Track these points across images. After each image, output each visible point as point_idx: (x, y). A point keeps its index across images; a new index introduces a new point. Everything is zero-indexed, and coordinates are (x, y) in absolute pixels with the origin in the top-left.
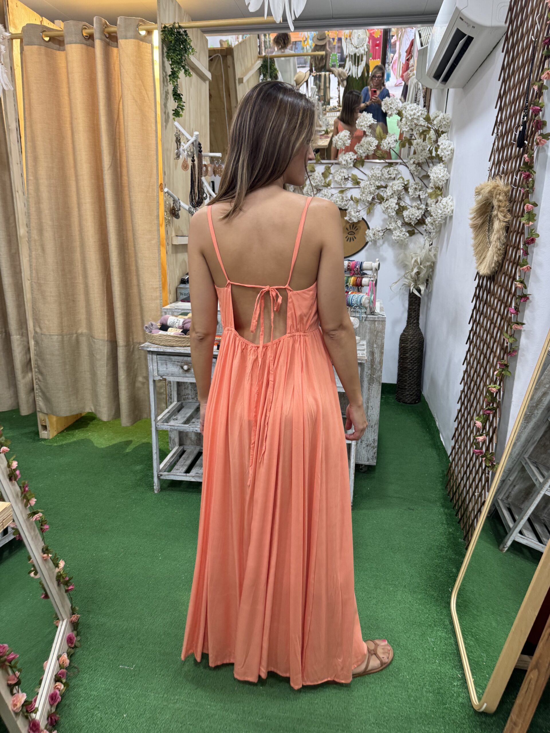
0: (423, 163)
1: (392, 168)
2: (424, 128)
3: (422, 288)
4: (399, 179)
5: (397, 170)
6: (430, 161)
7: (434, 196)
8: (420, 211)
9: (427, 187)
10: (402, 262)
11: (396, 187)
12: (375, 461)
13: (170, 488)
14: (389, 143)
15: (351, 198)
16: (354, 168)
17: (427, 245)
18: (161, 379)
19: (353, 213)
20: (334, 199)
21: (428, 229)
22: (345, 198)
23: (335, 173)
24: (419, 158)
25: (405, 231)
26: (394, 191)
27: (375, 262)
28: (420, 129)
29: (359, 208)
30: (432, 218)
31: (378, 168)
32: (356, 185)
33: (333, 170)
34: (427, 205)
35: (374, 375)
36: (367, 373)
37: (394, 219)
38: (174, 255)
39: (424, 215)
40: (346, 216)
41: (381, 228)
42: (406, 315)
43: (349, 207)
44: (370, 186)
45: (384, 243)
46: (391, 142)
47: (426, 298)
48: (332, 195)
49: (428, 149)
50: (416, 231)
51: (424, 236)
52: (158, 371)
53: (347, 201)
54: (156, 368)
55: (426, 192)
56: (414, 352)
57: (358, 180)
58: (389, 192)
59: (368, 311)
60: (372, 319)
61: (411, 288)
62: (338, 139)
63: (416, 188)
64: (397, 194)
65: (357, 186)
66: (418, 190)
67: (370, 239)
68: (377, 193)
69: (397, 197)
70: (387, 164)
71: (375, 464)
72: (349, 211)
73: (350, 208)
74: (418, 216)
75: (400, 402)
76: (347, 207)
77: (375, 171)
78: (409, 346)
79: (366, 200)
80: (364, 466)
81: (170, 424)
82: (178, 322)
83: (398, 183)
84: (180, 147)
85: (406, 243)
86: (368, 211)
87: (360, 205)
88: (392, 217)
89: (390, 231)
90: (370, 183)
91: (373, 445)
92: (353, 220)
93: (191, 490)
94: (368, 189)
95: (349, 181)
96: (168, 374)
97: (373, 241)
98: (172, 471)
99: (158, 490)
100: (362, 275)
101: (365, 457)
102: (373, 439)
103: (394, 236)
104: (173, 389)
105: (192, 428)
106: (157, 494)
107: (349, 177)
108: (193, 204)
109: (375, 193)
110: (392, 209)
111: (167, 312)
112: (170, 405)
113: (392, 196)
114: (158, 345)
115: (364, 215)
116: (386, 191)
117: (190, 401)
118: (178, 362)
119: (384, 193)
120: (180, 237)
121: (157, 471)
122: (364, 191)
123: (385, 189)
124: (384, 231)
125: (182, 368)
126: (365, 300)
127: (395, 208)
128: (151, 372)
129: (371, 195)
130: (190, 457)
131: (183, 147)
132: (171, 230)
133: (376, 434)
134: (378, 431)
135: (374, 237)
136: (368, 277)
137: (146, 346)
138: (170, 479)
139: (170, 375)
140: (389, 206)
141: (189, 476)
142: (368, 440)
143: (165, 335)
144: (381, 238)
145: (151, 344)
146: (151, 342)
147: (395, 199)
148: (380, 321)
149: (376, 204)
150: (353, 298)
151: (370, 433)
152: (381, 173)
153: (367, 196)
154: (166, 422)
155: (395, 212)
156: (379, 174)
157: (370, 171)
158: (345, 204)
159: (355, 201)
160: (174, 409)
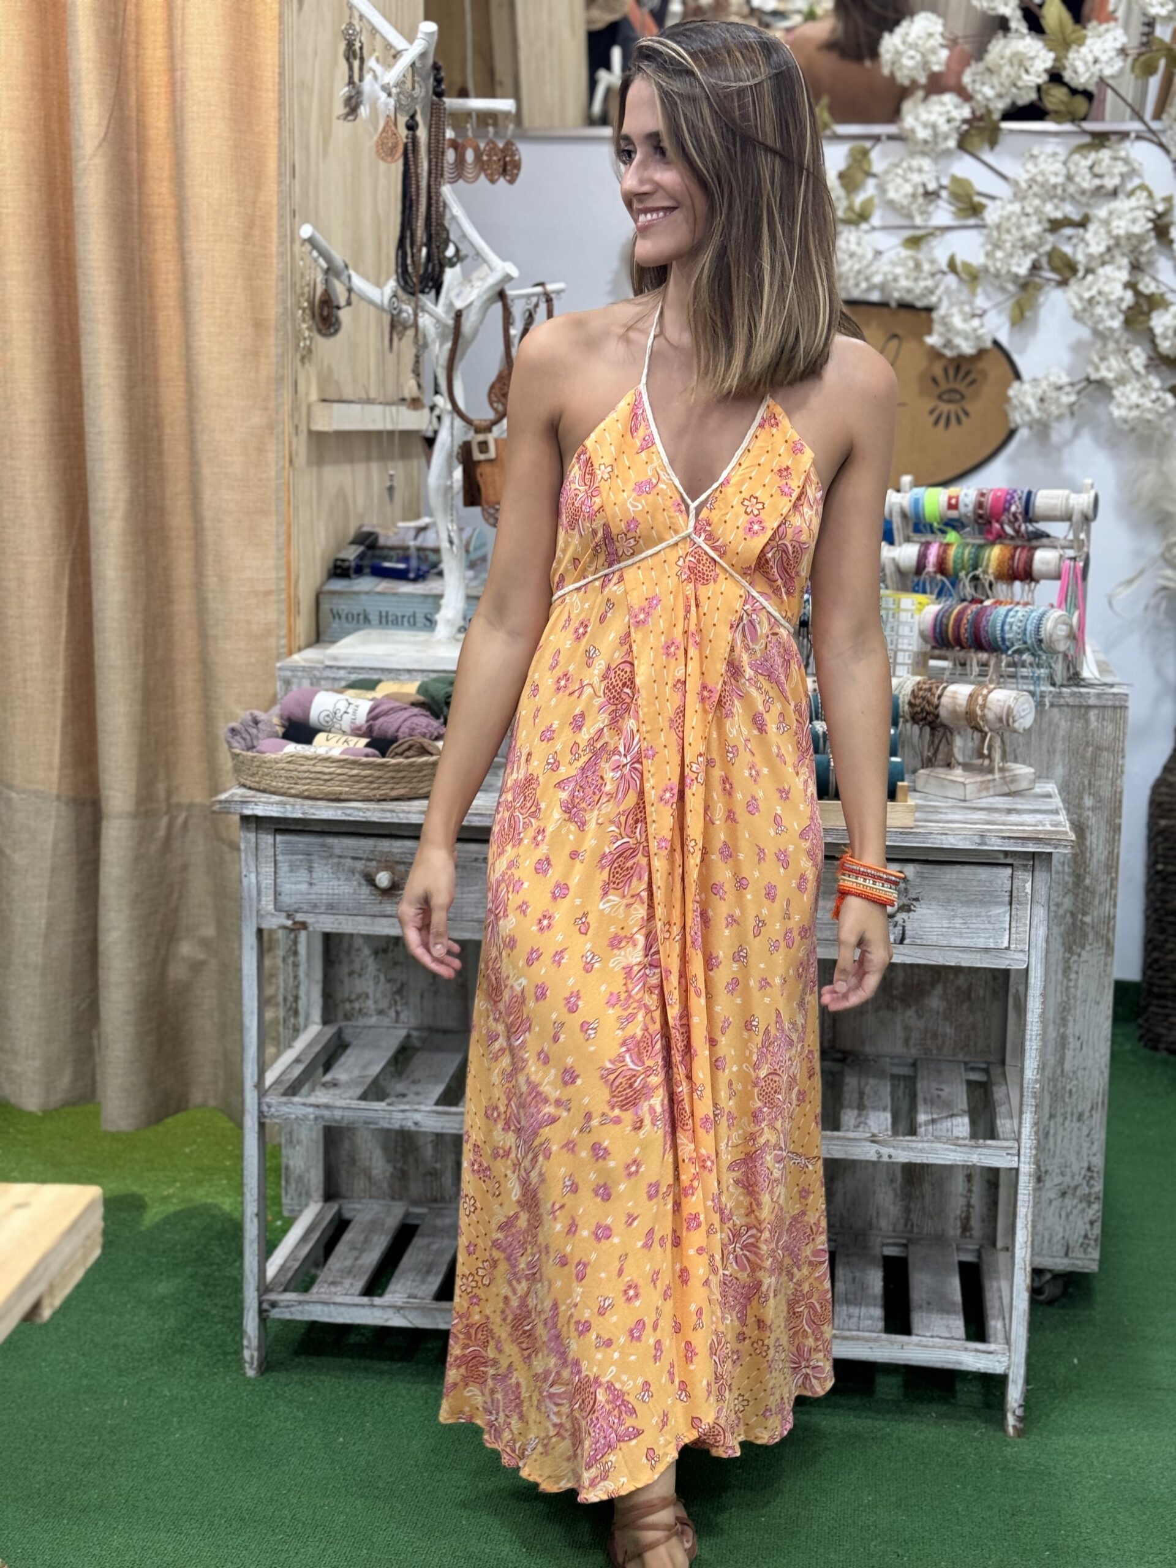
1: (1105, 154)
4: (1131, 194)
5: (1126, 161)
10: (1152, 503)
11: (1123, 223)
12: (1096, 1254)
14: (1096, 61)
15: (952, 266)
16: (959, 153)
18: (289, 923)
19: (957, 322)
20: (886, 268)
22: (926, 267)
23: (887, 172)
25: (1163, 389)
26: (1117, 238)
27: (1077, 490)
29: (981, 302)
31: (1055, 154)
32: (967, 217)
33: (878, 160)
35: (1084, 914)
37: (1117, 342)
38: (314, 469)
40: (930, 332)
41: (1069, 374)
43: (940, 300)
44: (1024, 220)
45: (1076, 432)
46: (1104, 58)
48: (878, 253)
52: (277, 894)
53: (933, 275)
54: (270, 882)
57: (977, 199)
58: (1095, 241)
59: (1060, 669)
60: (1075, 701)
62: (901, 48)
64: (1126, 250)
65: (972, 221)
67: (1027, 418)
68: (1047, 248)
69: (1125, 261)
70: (1087, 139)
71: (1094, 1267)
72: (942, 311)
73: (945, 304)
76: (934, 299)
77: (1042, 166)
79: (1009, 272)
80: (1048, 1276)
81: (312, 1100)
82: (350, 710)
83: (1132, 210)
84: (361, 79)
85: (1166, 430)
86: (1017, 312)
87: (985, 292)
88: (1107, 333)
89: (1100, 389)
90: (1023, 208)
91: (1087, 1191)
92: (958, 347)
93: (384, 1366)
94: (1014, 230)
95: (942, 204)
96: (315, 906)
97: (1036, 428)
98: (314, 1289)
99: (260, 1365)
100: (1029, 540)
101: (1055, 1240)
102: (1086, 1165)
103: (1119, 406)
104: (308, 975)
105: (400, 1115)
106: (255, 1379)
107: (942, 187)
108: (406, 282)
109: (1041, 245)
110: (1108, 303)
111: (295, 680)
112: (295, 1037)
113: (1107, 257)
114: (282, 795)
115: (998, 328)
116: (1083, 240)
117: (373, 1020)
118: (355, 858)
119: (1075, 246)
120: (336, 406)
121: (258, 1290)
122: (999, 239)
123: (1081, 231)
124: (1078, 387)
125: (370, 880)
126: (1055, 627)
127: (1121, 299)
128: (250, 899)
129: (1026, 254)
130: (375, 1238)
131: (376, 77)
132: (308, 380)
133: (1095, 1147)
134: (1103, 1136)
135: (1039, 409)
136: (1055, 547)
137: (236, 798)
138: (306, 1317)
139: (323, 909)
140: (1100, 293)
141: (383, 1307)
142: (1068, 1170)
143: (307, 758)
144: (1068, 416)
145: (252, 793)
146: (253, 785)
147: (1119, 268)
148: (1104, 707)
149: (1046, 289)
150: (1009, 620)
151: (1074, 1140)
152: (1064, 171)
153: (1011, 255)
154: (294, 1094)
155: (1121, 317)
156: (1056, 174)
157: (1024, 165)
158: (926, 288)
159: (964, 276)
160: (317, 1049)
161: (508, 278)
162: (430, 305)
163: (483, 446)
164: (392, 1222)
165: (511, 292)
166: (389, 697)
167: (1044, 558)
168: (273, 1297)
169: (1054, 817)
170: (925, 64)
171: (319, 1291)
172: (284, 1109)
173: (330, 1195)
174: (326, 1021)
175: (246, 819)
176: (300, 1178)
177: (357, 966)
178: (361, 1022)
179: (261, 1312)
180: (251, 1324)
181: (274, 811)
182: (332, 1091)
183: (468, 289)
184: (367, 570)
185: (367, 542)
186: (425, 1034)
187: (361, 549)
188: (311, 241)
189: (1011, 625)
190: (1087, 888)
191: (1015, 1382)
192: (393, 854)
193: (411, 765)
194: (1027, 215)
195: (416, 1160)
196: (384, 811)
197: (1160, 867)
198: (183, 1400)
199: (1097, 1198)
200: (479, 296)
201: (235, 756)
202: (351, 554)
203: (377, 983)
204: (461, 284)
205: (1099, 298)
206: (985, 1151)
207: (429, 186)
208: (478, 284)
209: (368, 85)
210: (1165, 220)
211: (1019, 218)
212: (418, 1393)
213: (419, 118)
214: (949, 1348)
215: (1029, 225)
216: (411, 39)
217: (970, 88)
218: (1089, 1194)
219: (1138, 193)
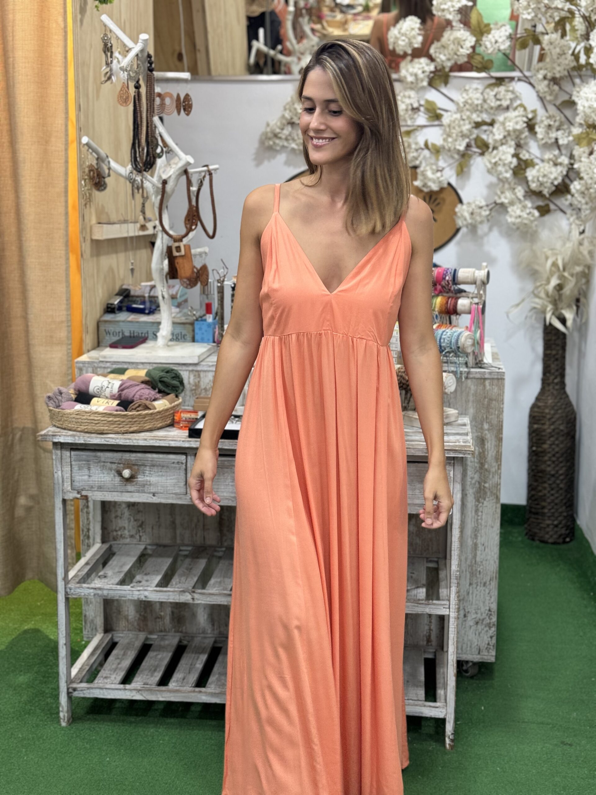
0: (561, 78)
1: (502, 89)
2: (563, 14)
3: (569, 315)
4: (515, 109)
5: (513, 92)
6: (575, 73)
7: (585, 142)
8: (559, 168)
9: (571, 124)
10: (528, 265)
11: (511, 124)
12: (494, 653)
13: (91, 716)
14: (496, 42)
15: (426, 145)
16: (429, 88)
17: (575, 234)
18: (79, 496)
19: (429, 174)
21: (576, 203)
22: (413, 146)
24: (554, 68)
25: (533, 208)
26: (509, 132)
27: (480, 268)
28: (556, 14)
29: (441, 164)
30: (582, 182)
31: (477, 89)
32: (434, 120)
34: (572, 157)
35: (485, 482)
36: (472, 478)
37: (509, 184)
38: (95, 259)
39: (567, 176)
40: (416, 179)
41: (486, 200)
42: (539, 368)
43: (421, 163)
44: (462, 122)
45: (490, 229)
46: (500, 40)
47: (576, 335)
49: (570, 52)
50: (552, 207)
51: (568, 215)
52: (72, 481)
53: (417, 150)
54: (68, 475)
55: (570, 133)
56: (557, 439)
57: (439, 111)
58: (498, 133)
59: (471, 360)
60: (478, 376)
61: (548, 316)
62: (398, 36)
63: (550, 126)
64: (513, 137)
65: (436, 123)
66: (554, 130)
67: (465, 223)
68: (474, 136)
69: (513, 143)
70: (493, 81)
71: (493, 660)
72: (422, 169)
73: (423, 165)
74: (556, 179)
75: (533, 540)
76: (417, 162)
78: (548, 428)
79: (455, 149)
80: (471, 664)
81: (92, 585)
82: (110, 386)
83: (516, 117)
84: (112, 62)
85: (534, 229)
86: (459, 169)
87: (443, 158)
88: (504, 180)
89: (502, 208)
90: (461, 116)
91: (488, 621)
92: (430, 187)
93: (132, 719)
94: (457, 128)
95: (421, 114)
96: (92, 487)
97: (470, 227)
98: (96, 681)
99: (68, 721)
100: (456, 294)
101: (473, 646)
102: (488, 608)
103: (511, 216)
104: (94, 518)
105: (137, 593)
106: (66, 727)
107: (421, 105)
108: (136, 166)
109: (471, 135)
110: (504, 165)
111: (84, 368)
112: (88, 550)
113: (504, 141)
114: (74, 431)
115: (450, 177)
116: (492, 132)
117: (128, 541)
118: (111, 463)
119: (488, 135)
120: (105, 226)
121: (67, 682)
122: (450, 132)
123: (490, 128)
124: (490, 207)
125: (120, 474)
126: (466, 340)
127: (511, 163)
128: (59, 484)
129: (463, 140)
130: (129, 653)
131: (119, 62)
132: (90, 213)
133: (493, 599)
134: (496, 593)
135: (471, 218)
136: (468, 297)
137: (50, 433)
138: (92, 696)
139: (96, 489)
140: (500, 159)
141: (130, 690)
142: (479, 611)
143: (86, 412)
144: (486, 221)
145: (59, 430)
146: (59, 426)
147: (510, 146)
148: (493, 379)
149: (474, 157)
150: (443, 337)
151: (482, 596)
152: (481, 97)
153: (456, 140)
154: (84, 583)
155: (511, 172)
156: (478, 99)
157: (461, 94)
158: (414, 157)
159: (432, 150)
160: (97, 557)
161: (188, 164)
162: (149, 177)
163: (178, 249)
164: (138, 644)
165: (191, 170)
166: (130, 379)
167: (463, 303)
168: (74, 685)
169: (465, 437)
170: (410, 44)
171: (99, 681)
172: (78, 590)
173: (107, 629)
174: (103, 541)
175: (55, 444)
176: (92, 621)
177: (119, 513)
178: (122, 541)
179: (69, 693)
180: (63, 699)
181: (69, 440)
182: (103, 580)
183: (169, 169)
184: (124, 309)
185: (124, 294)
186: (154, 547)
187: (121, 298)
188: (87, 144)
189: (444, 339)
190: (486, 470)
191: (449, 722)
192: (131, 460)
193: (140, 415)
194: (464, 120)
195: (151, 611)
196: (125, 439)
197: (534, 448)
198: (28, 739)
199: (494, 625)
200: (174, 173)
201: (50, 411)
202: (116, 301)
203: (129, 522)
204: (165, 166)
205: (500, 162)
206: (433, 606)
207: (147, 117)
208: (174, 166)
209: (115, 65)
210: (533, 122)
211: (459, 121)
212: (149, 733)
213: (141, 82)
214: (416, 705)
215: (464, 125)
216: (136, 42)
217: (433, 56)
218: (490, 623)
219: (519, 108)
